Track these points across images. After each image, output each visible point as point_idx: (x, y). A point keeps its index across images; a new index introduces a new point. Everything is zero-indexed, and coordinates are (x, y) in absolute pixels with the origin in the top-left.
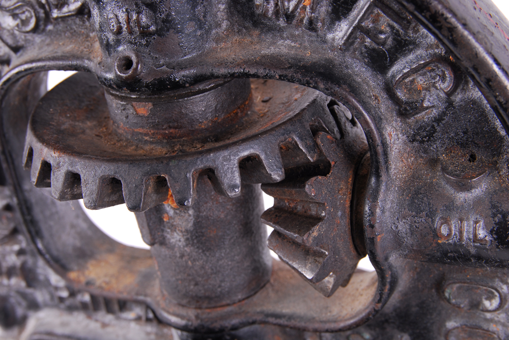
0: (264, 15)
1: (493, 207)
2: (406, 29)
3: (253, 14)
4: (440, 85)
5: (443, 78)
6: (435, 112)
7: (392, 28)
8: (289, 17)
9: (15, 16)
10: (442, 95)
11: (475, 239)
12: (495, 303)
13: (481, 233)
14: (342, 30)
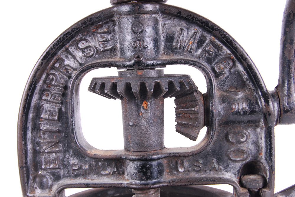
2: (218, 50)
3: (172, 48)
4: (228, 66)
6: (226, 75)
7: (214, 50)
10: (228, 70)
13: (245, 106)
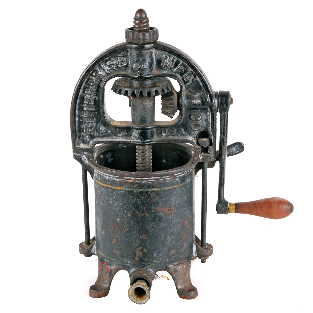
0: (162, 67)
1: (201, 97)
5: (192, 77)
8: (167, 67)
9: (109, 67)
11: (198, 103)
12: (200, 118)
14: (176, 69)
